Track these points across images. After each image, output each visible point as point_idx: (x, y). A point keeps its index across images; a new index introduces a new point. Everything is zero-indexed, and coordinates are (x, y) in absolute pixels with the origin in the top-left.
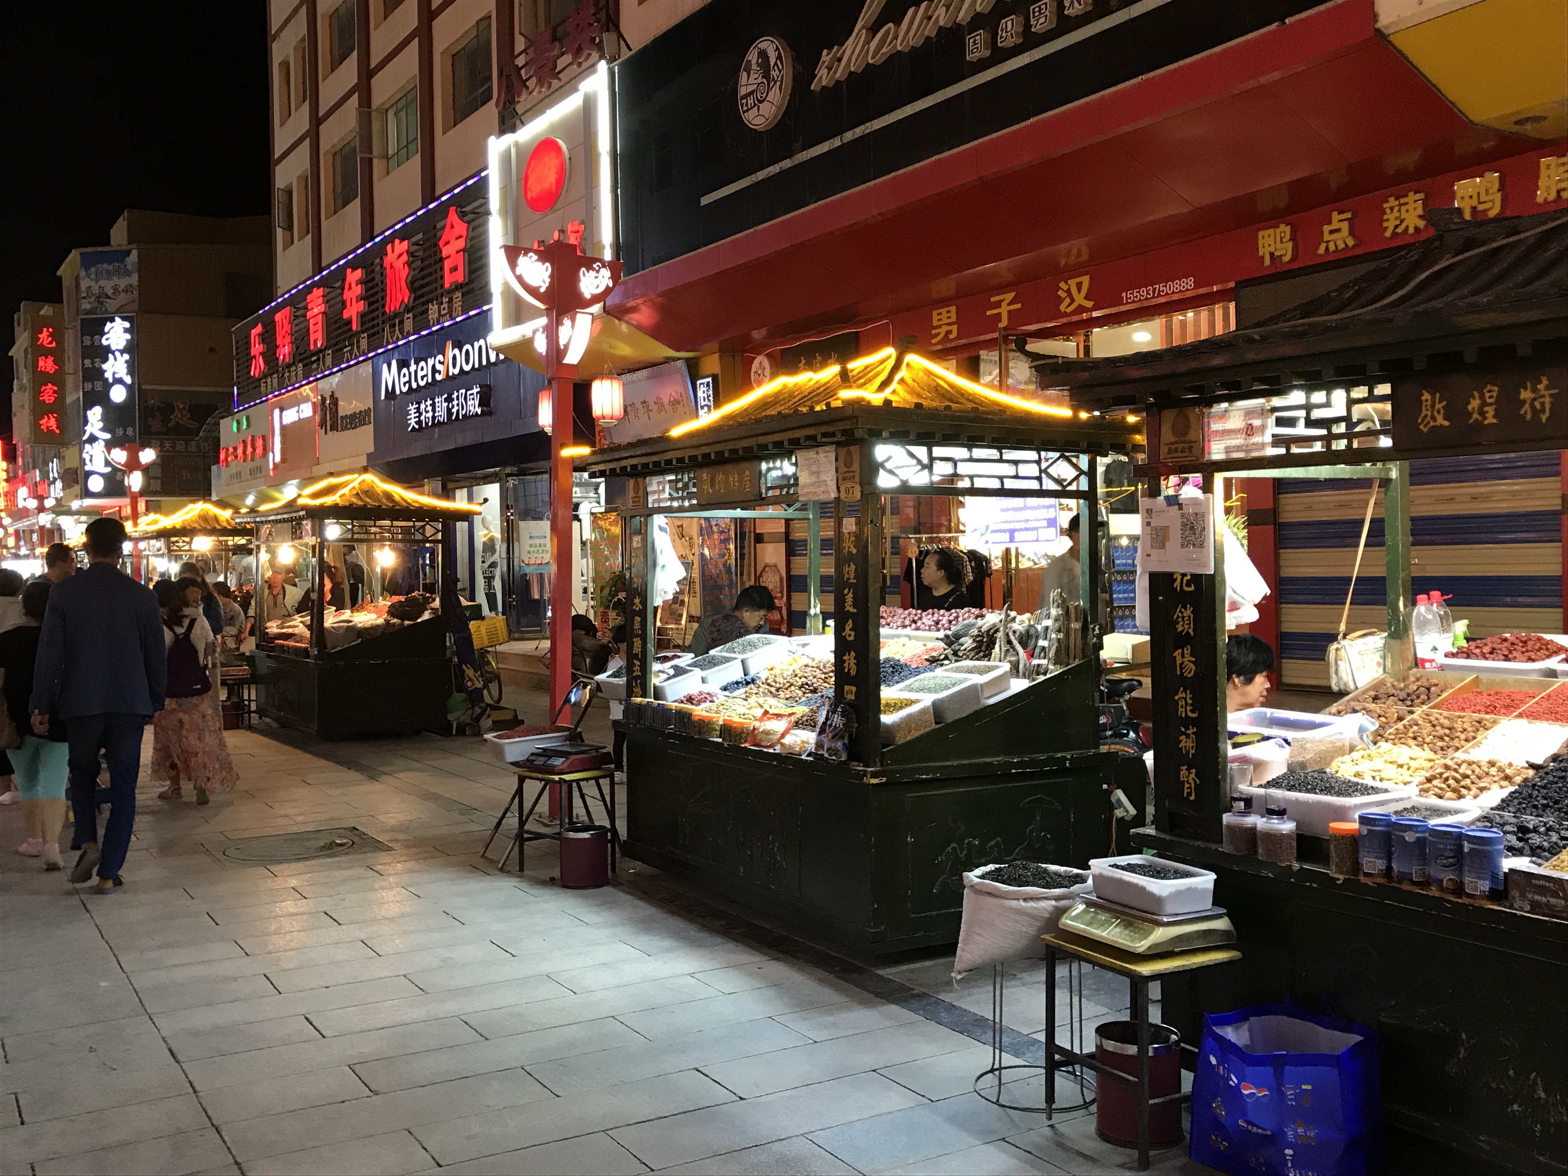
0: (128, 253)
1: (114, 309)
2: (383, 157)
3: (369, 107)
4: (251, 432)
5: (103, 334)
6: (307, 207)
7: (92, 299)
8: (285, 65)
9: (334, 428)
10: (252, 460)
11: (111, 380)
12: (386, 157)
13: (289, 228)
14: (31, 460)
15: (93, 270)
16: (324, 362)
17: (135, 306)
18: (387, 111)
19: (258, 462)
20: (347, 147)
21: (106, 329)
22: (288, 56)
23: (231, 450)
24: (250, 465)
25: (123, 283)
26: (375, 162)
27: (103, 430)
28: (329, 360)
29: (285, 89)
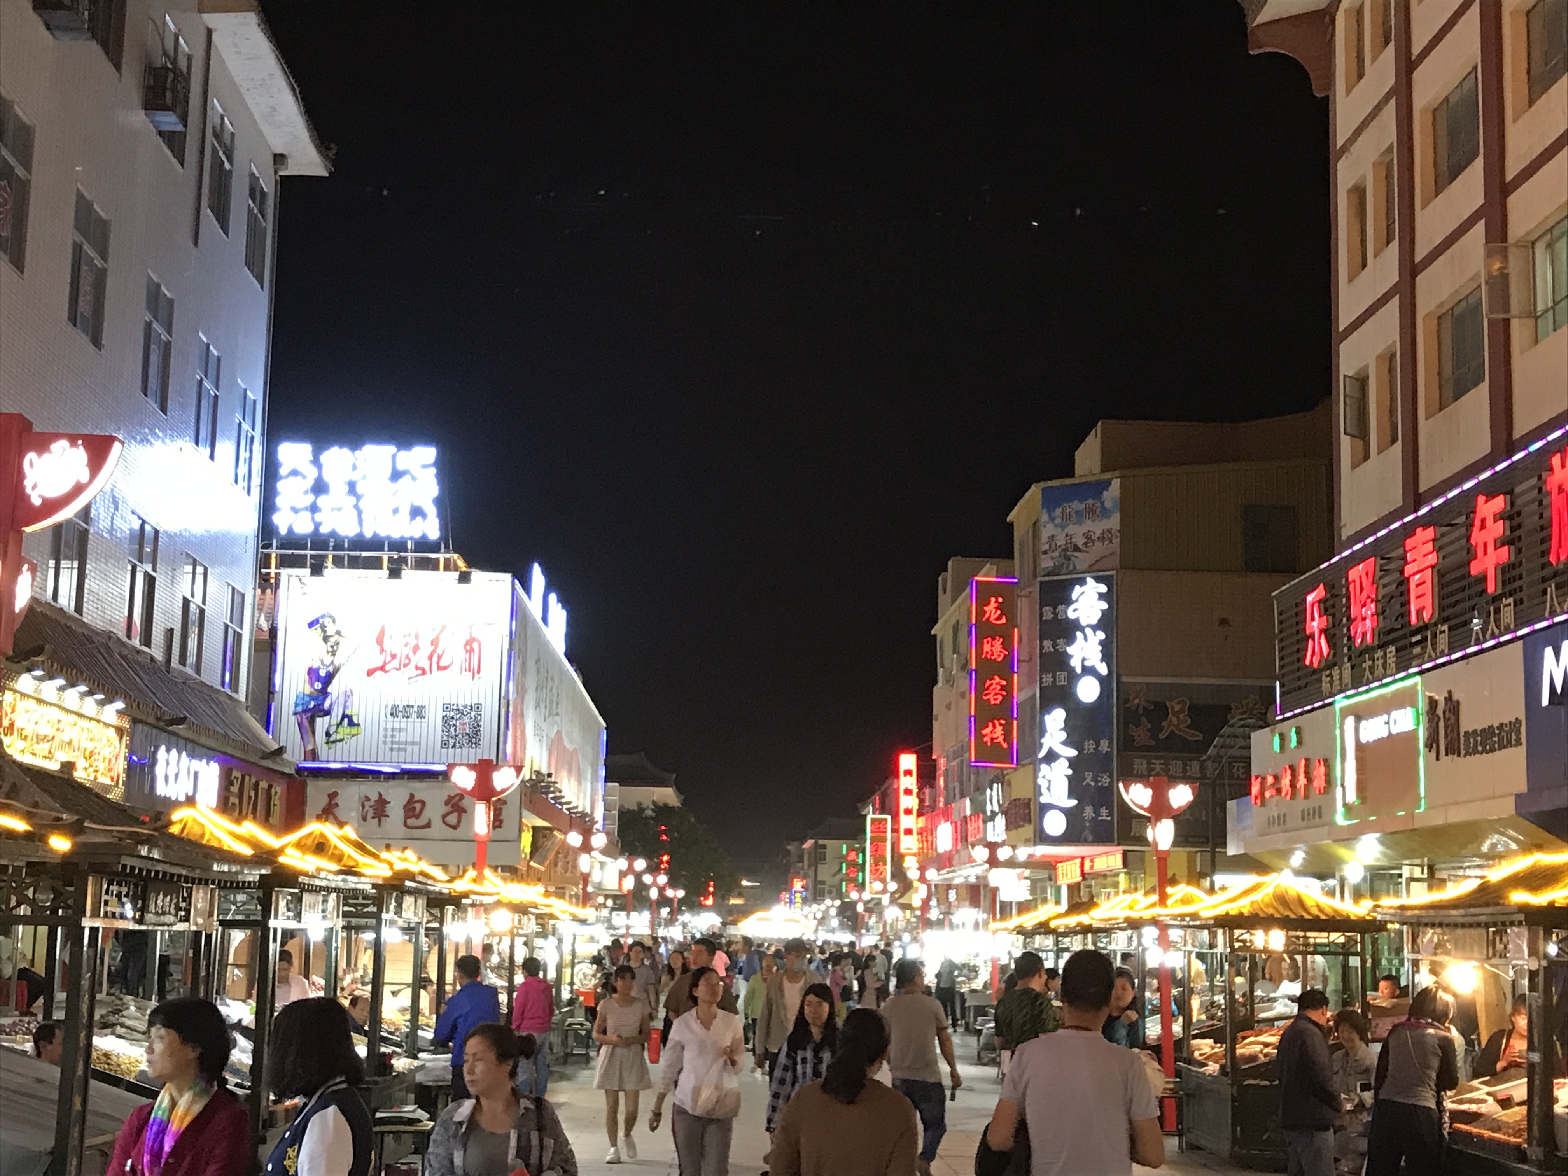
0: (1107, 484)
1: (1085, 566)
2: (1529, 316)
3: (1504, 239)
4: (1304, 752)
5: (1068, 602)
6: (1393, 399)
7: (1056, 554)
8: (1359, 193)
9: (1453, 749)
10: (1306, 797)
11: (1079, 670)
12: (1533, 315)
13: (1361, 433)
14: (957, 785)
15: (1058, 511)
16: (1434, 645)
17: (1116, 561)
18: (1533, 243)
19: (1316, 800)
20: (1464, 304)
21: (1074, 596)
22: (1364, 177)
23: (1270, 780)
24: (1301, 803)
25: (1097, 527)
26: (1515, 324)
27: (1065, 743)
28: (1443, 641)
29: (1357, 227)
